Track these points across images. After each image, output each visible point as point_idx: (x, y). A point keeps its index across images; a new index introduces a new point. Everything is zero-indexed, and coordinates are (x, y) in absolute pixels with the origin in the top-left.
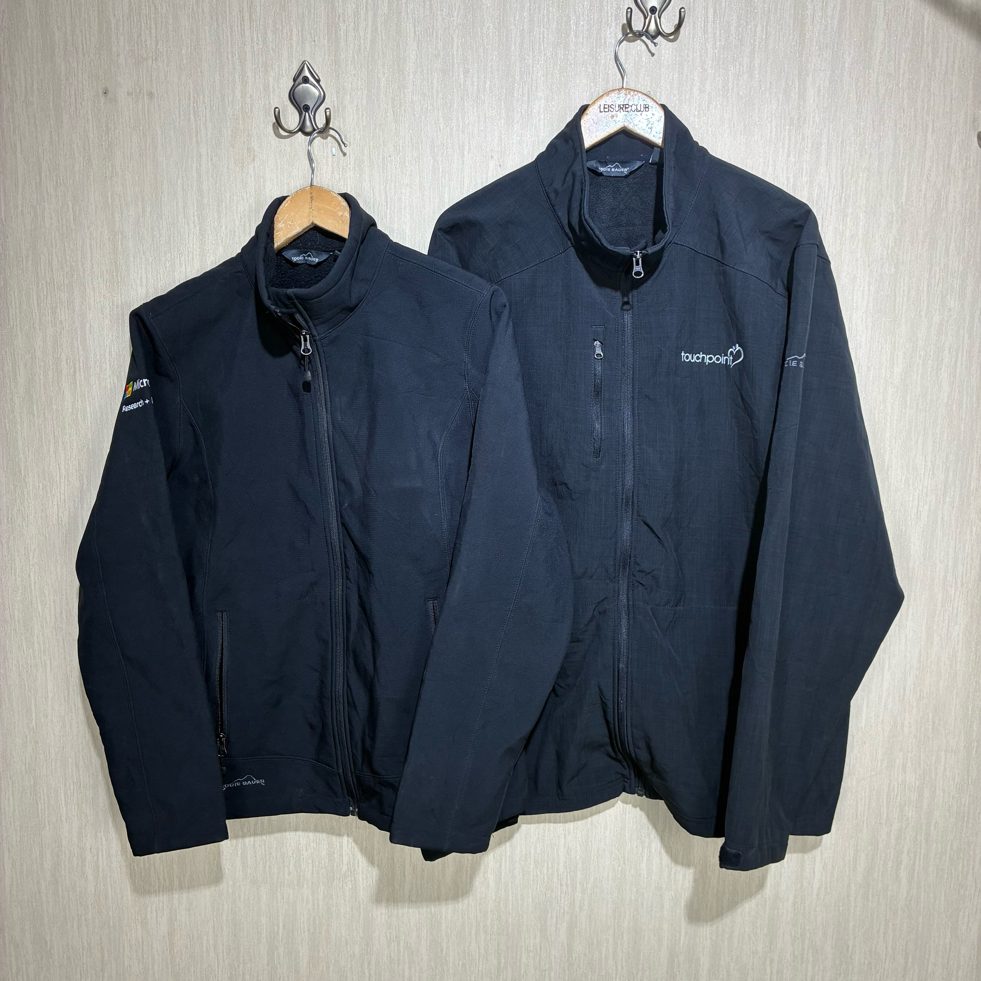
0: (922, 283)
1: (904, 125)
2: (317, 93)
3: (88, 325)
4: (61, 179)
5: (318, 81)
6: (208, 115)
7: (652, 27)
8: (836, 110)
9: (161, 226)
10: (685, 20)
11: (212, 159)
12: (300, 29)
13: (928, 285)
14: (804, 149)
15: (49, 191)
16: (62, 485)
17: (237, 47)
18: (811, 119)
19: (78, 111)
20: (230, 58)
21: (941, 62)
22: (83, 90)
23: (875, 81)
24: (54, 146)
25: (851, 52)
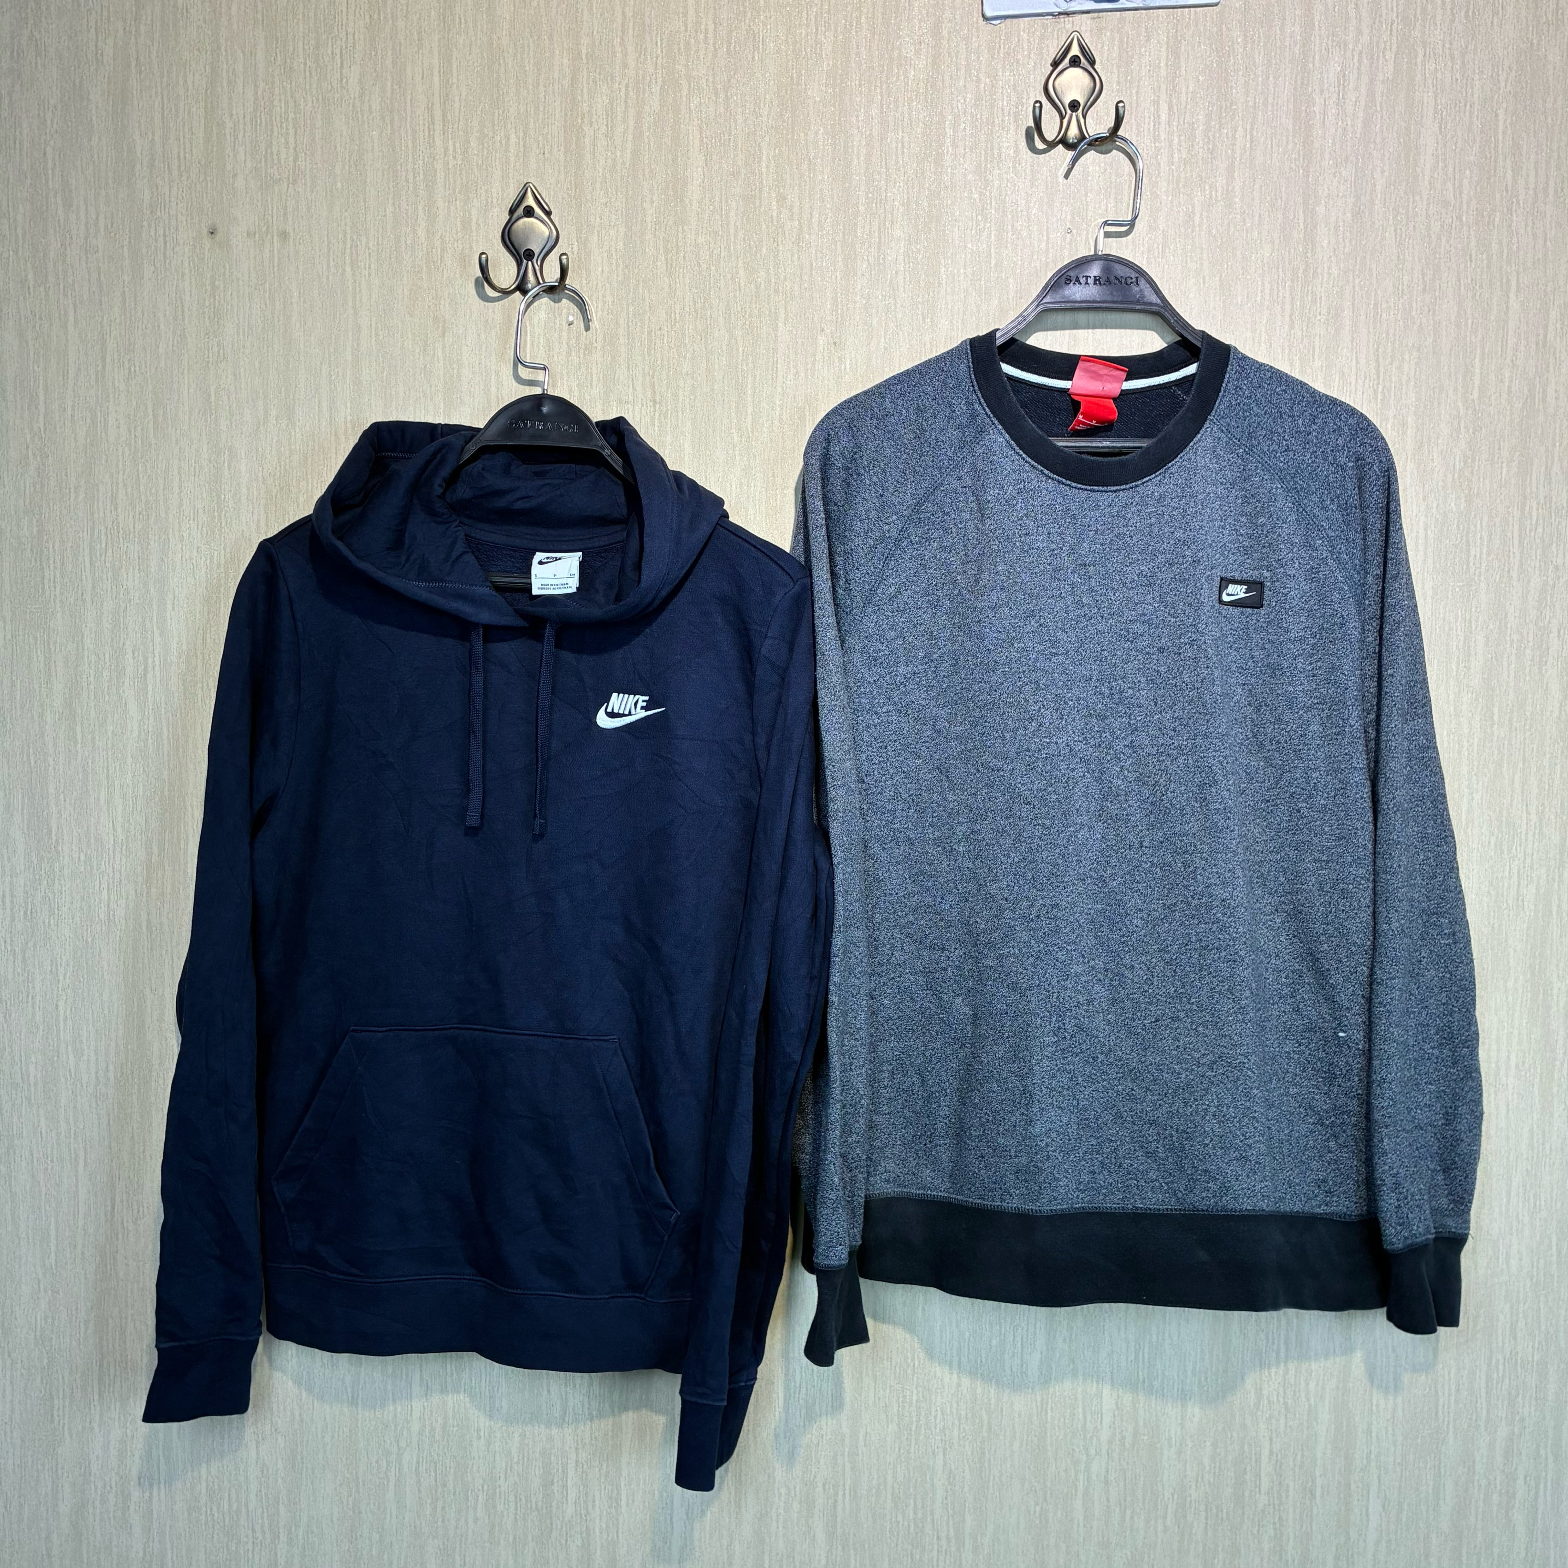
0: (1511, 527)
1: (1472, 280)
2: (546, 232)
3: (171, 596)
4: (137, 364)
5: (548, 213)
6: (372, 266)
7: (1073, 132)
8: (1365, 257)
9: (293, 440)
10: (1125, 120)
11: (377, 335)
12: (521, 134)
13: (1520, 529)
14: (1316, 317)
15: (117, 385)
16: (118, 855)
17: (421, 162)
18: (1326, 271)
19: (168, 261)
20: (411, 180)
21: (1527, 183)
22: (177, 227)
23: (1424, 212)
24: (128, 315)
25: (1386, 168)
